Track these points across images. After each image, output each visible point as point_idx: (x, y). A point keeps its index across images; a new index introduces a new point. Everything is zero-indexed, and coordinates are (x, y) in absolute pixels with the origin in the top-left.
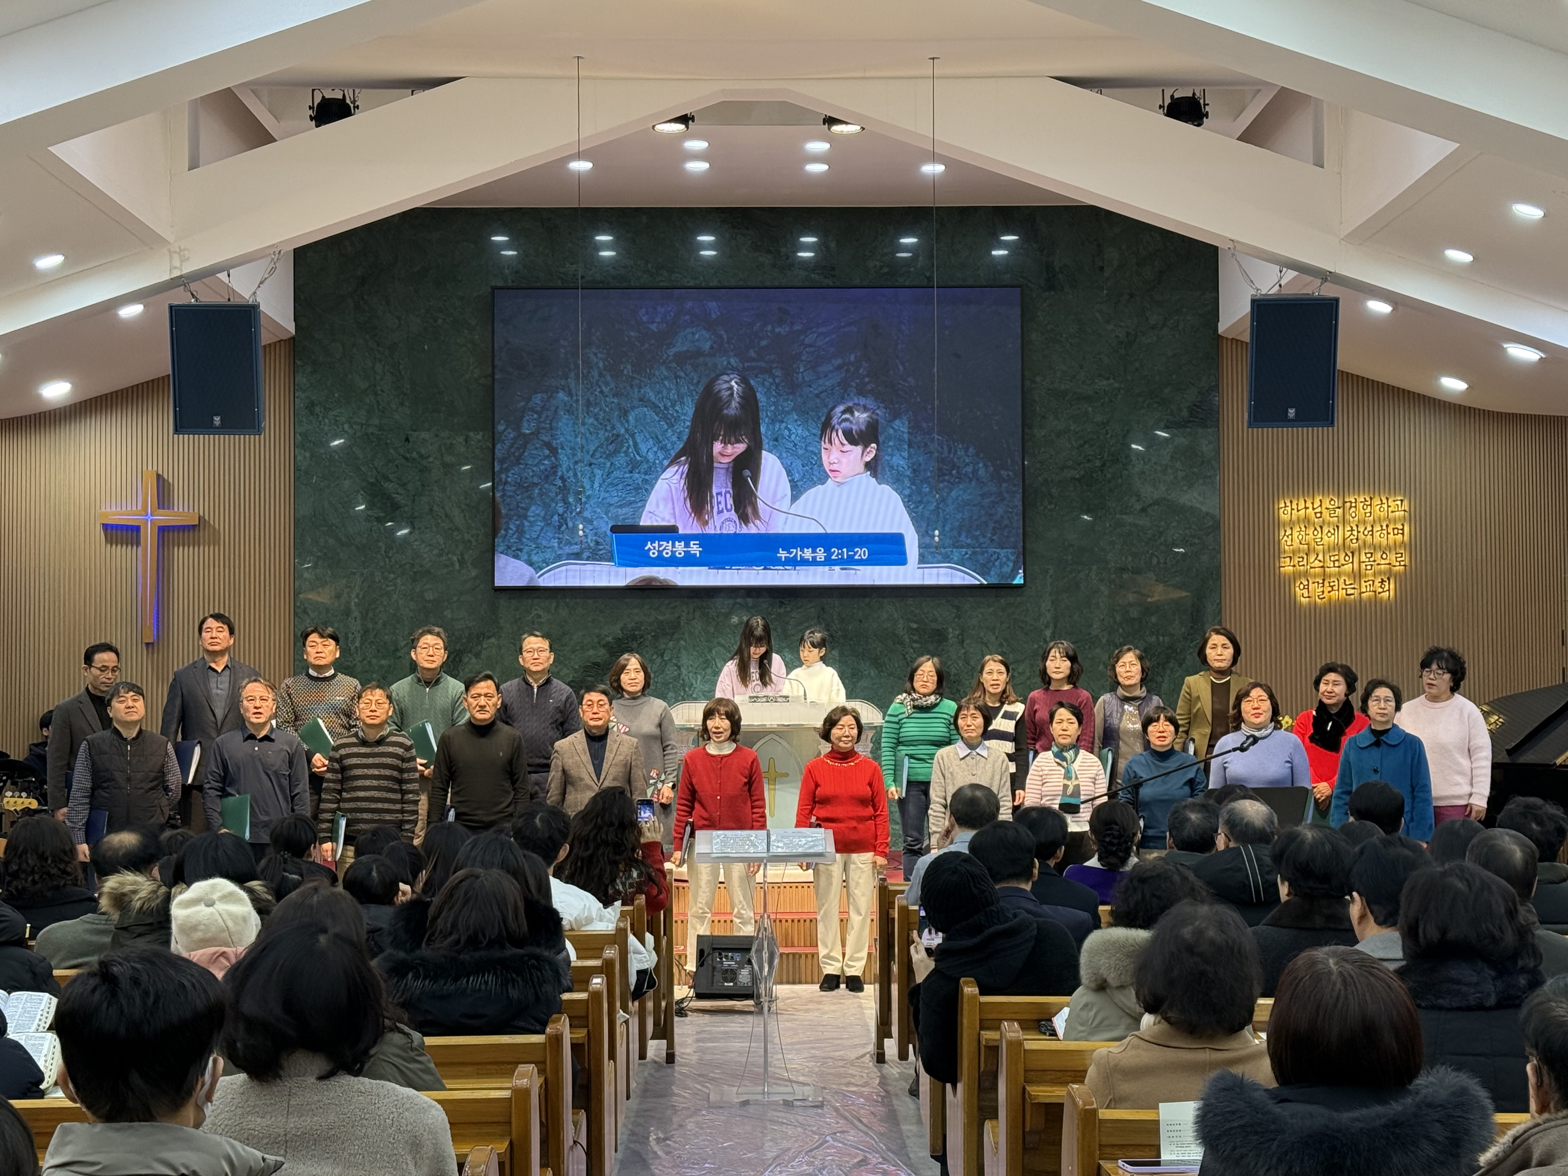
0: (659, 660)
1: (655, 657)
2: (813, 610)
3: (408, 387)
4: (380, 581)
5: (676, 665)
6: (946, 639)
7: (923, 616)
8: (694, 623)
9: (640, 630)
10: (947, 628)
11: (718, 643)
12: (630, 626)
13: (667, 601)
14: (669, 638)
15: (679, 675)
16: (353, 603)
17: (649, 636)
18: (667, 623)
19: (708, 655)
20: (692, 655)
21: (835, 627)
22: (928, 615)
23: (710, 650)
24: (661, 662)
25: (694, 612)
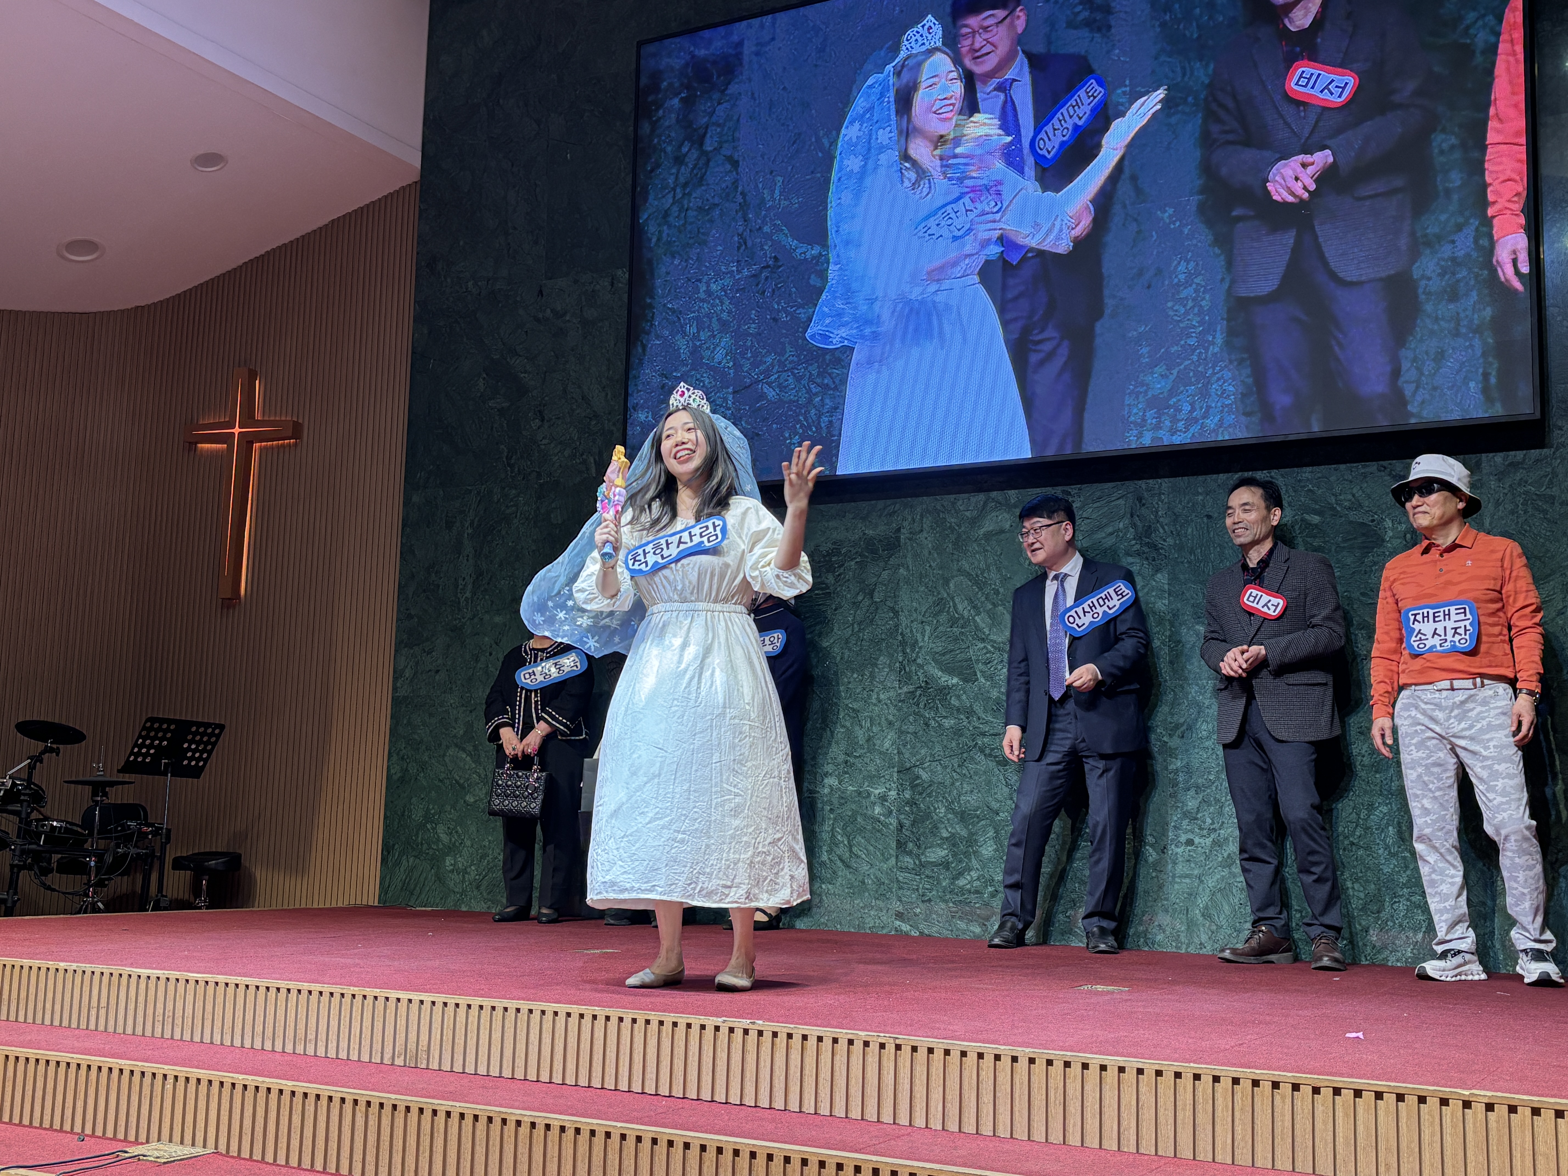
0: (867, 602)
1: (860, 598)
2: (1121, 502)
3: (545, 217)
4: (499, 500)
5: (892, 609)
7: (1333, 500)
8: (922, 537)
9: (839, 553)
11: (959, 570)
13: (881, 504)
14: (882, 564)
15: (897, 626)
16: (466, 535)
17: (853, 563)
18: (880, 541)
19: (942, 591)
20: (917, 592)
21: (1161, 530)
22: (1342, 497)
23: (946, 582)
24: (870, 606)
25: (922, 519)
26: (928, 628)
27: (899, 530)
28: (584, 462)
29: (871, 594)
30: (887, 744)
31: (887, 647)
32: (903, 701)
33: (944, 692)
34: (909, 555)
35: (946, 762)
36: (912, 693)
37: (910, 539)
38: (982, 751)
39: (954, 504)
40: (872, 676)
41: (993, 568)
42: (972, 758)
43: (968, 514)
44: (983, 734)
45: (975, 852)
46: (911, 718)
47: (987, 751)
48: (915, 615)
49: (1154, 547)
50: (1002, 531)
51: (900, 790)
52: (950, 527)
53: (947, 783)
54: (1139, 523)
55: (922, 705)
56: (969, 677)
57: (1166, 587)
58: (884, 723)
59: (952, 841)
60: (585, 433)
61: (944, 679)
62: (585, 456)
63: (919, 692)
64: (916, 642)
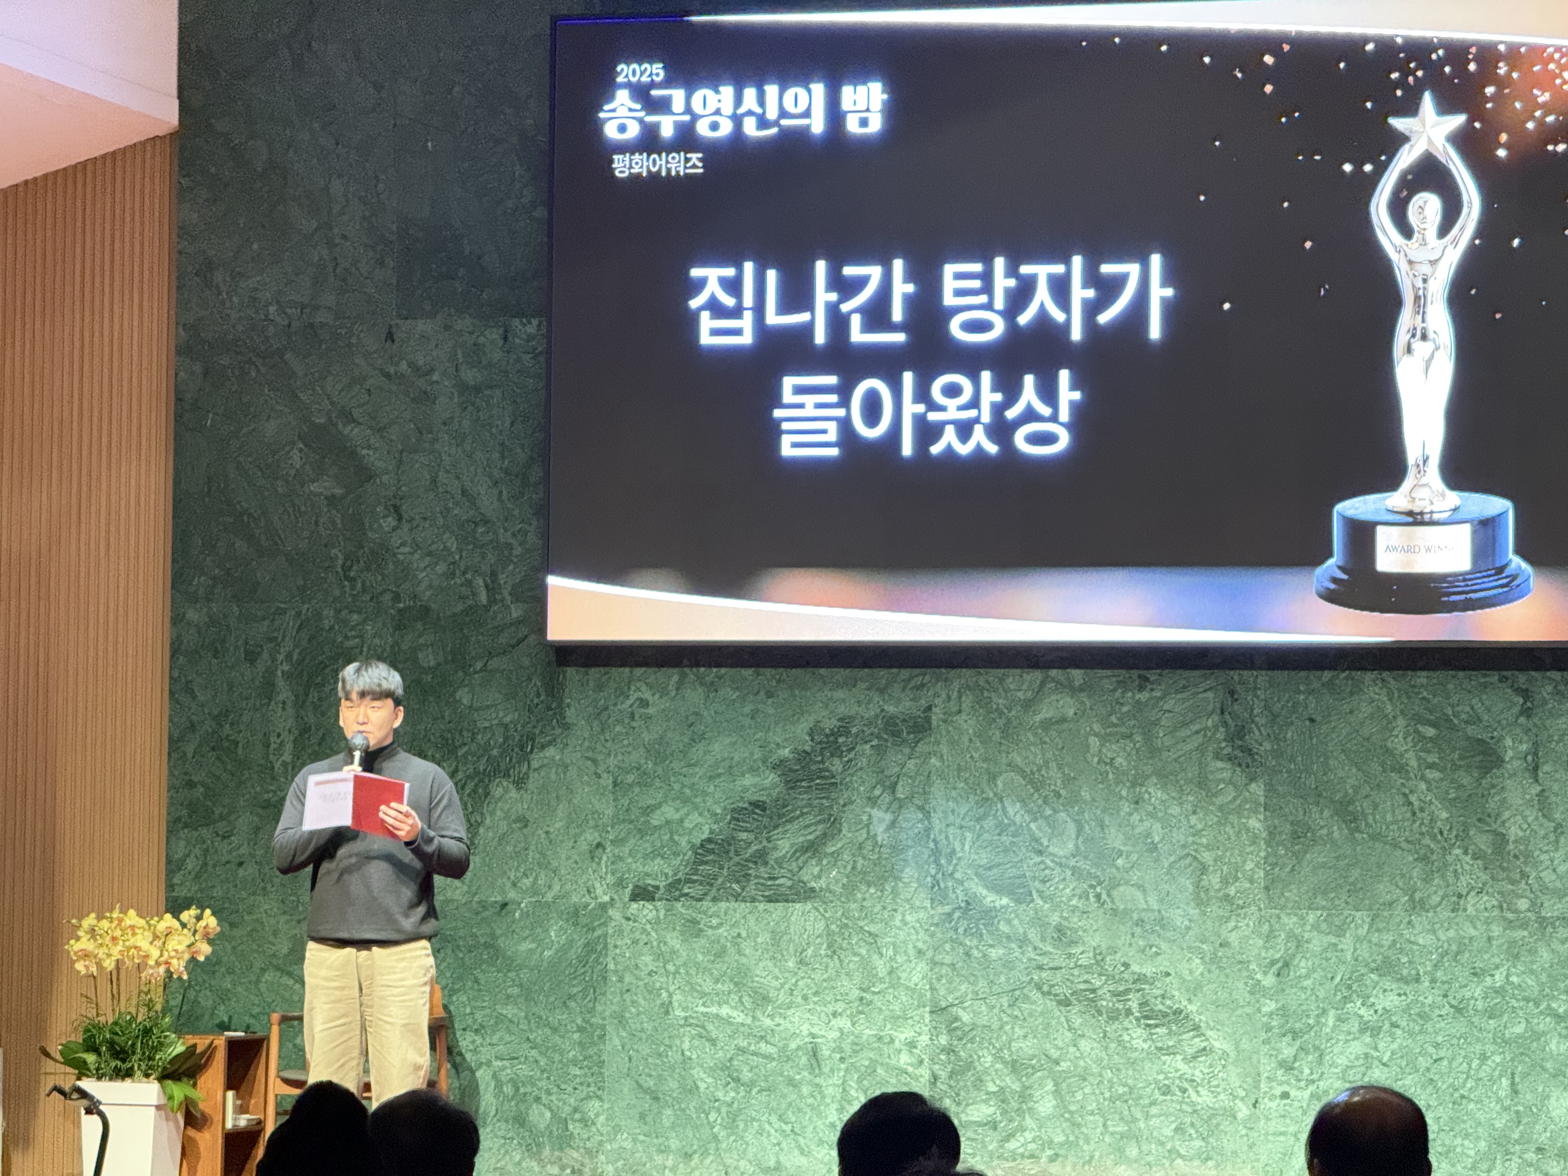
0: (887, 798)
1: (877, 792)
2: (1210, 694)
3: (394, 229)
5: (921, 808)
6: (1499, 762)
7: (1449, 711)
8: (960, 719)
9: (848, 733)
10: (1501, 739)
11: (1009, 765)
12: (830, 724)
13: (905, 673)
14: (907, 750)
15: (928, 830)
16: (279, 673)
17: (868, 747)
18: (904, 720)
19: (987, 789)
20: (955, 788)
21: (1256, 731)
22: (1459, 708)
23: (993, 778)
24: (891, 803)
25: (960, 697)
26: (969, 835)
27: (929, 708)
28: (469, 583)
29: (893, 788)
30: (915, 979)
31: (915, 856)
32: (937, 925)
33: (990, 915)
34: (944, 741)
35: (993, 1000)
36: (949, 915)
37: (945, 721)
38: (1039, 988)
39: (1001, 681)
40: (895, 893)
41: (1053, 765)
42: (1026, 998)
43: (1020, 694)
44: (1040, 968)
45: (1030, 1109)
46: (948, 947)
47: (1045, 988)
48: (951, 818)
49: (1249, 752)
50: (1063, 720)
51: (935, 1033)
52: (997, 710)
53: (995, 1026)
54: (1230, 722)
55: (961, 931)
56: (1022, 897)
57: (1262, 800)
58: (912, 952)
59: (1001, 1096)
60: (468, 544)
61: (990, 899)
62: (469, 576)
63: (957, 914)
64: (953, 852)
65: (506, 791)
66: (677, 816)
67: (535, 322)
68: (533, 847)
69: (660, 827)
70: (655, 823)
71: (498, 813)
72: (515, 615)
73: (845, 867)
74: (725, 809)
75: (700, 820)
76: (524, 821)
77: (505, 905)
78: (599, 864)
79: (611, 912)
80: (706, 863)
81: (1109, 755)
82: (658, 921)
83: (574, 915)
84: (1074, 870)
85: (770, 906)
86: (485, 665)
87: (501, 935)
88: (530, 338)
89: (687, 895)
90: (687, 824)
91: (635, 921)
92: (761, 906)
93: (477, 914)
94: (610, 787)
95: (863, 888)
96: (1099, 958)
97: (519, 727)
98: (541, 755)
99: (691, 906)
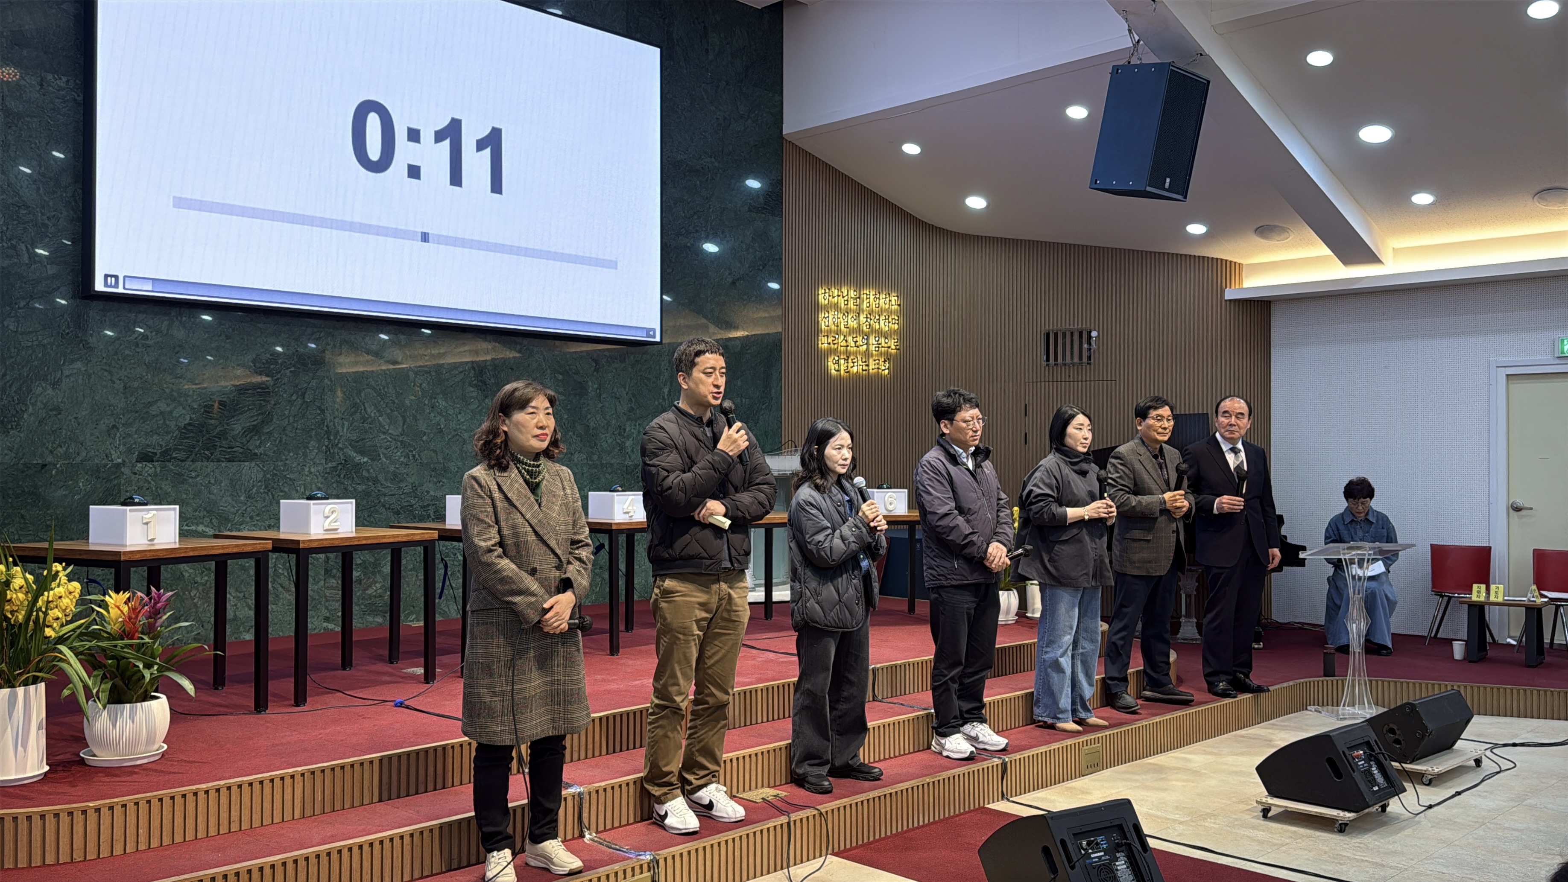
0: (300, 401)
1: (294, 398)
5: (319, 408)
6: (586, 392)
9: (276, 363)
12: (266, 357)
14: (311, 374)
15: (323, 420)
18: (309, 357)
19: (355, 398)
20: (338, 397)
21: (488, 373)
23: (359, 392)
24: (302, 404)
25: (341, 346)
26: (346, 423)
27: (324, 351)
28: (14, 247)
29: (303, 395)
31: (316, 435)
32: (328, 473)
33: (358, 467)
34: (332, 371)
36: (335, 468)
37: (333, 360)
38: (384, 506)
39: (363, 338)
40: (305, 455)
41: (390, 386)
42: (378, 511)
43: (373, 347)
44: (385, 495)
46: (335, 485)
47: (387, 506)
48: (336, 413)
49: (485, 383)
52: (360, 355)
54: (476, 367)
55: (342, 476)
56: (375, 458)
60: (14, 220)
61: (358, 458)
62: (14, 242)
63: (340, 467)
64: (338, 431)
65: (45, 389)
66: (169, 409)
67: (64, 79)
68: (65, 427)
69: (157, 415)
70: (154, 413)
71: (39, 404)
72: (50, 272)
73: (275, 441)
74: (200, 405)
75: (184, 411)
76: (58, 410)
77: (46, 465)
78: (114, 439)
79: (123, 470)
80: (187, 438)
81: (420, 382)
82: (156, 475)
83: (96, 472)
84: (402, 442)
85: (228, 464)
86: (28, 304)
87: (41, 486)
88: (60, 89)
89: (175, 458)
90: (175, 414)
91: (140, 475)
92: (223, 464)
93: (23, 472)
94: (122, 390)
95: (286, 453)
96: (414, 488)
97: (54, 347)
98: (71, 367)
99: (178, 465)
